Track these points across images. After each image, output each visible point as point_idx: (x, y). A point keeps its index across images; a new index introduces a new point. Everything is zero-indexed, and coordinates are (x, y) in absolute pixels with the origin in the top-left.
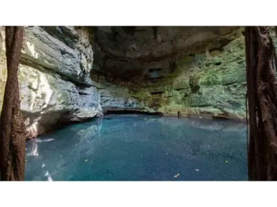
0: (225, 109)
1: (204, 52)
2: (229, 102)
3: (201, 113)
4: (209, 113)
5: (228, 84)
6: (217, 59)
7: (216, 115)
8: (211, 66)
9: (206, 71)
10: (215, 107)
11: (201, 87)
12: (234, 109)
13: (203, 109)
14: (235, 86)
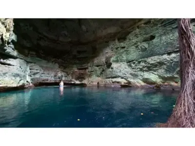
0: (129, 79)
1: (115, 40)
2: (131, 74)
3: (113, 82)
4: (118, 82)
5: (129, 62)
6: (122, 44)
7: (123, 84)
8: (119, 49)
9: (116, 52)
10: (122, 78)
11: (113, 63)
12: (134, 79)
13: (114, 80)
14: (134, 63)
